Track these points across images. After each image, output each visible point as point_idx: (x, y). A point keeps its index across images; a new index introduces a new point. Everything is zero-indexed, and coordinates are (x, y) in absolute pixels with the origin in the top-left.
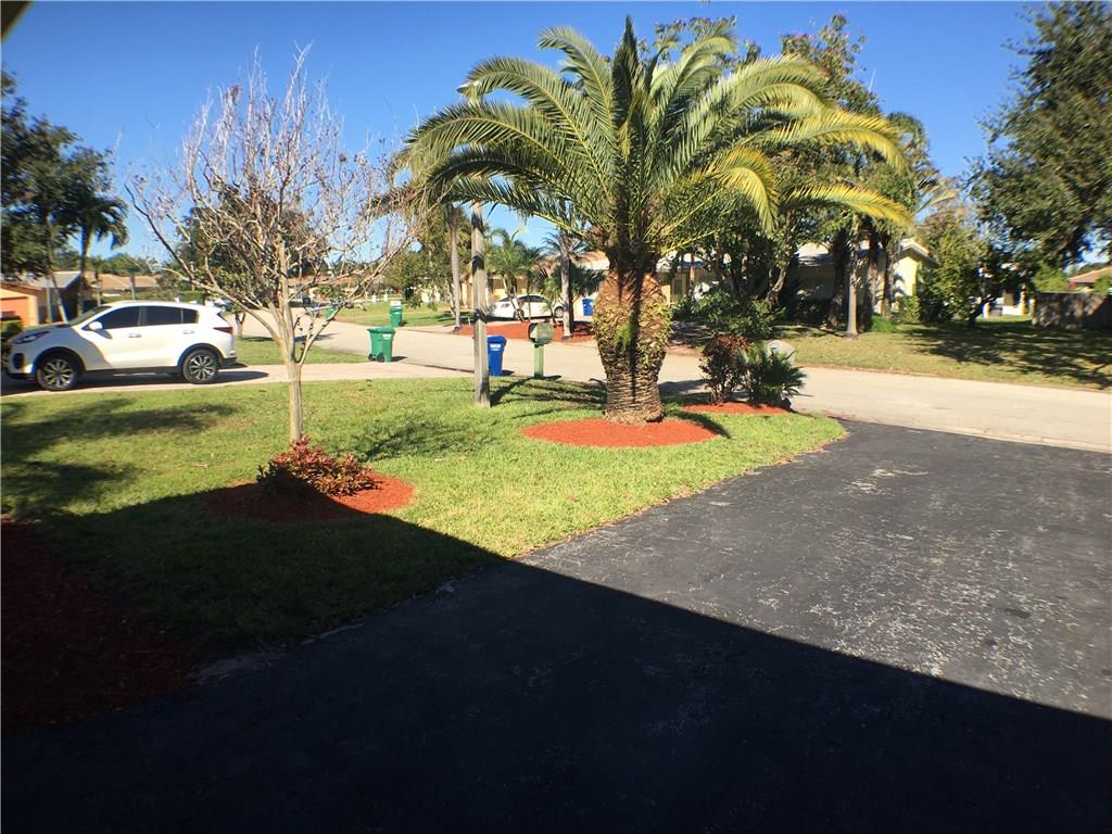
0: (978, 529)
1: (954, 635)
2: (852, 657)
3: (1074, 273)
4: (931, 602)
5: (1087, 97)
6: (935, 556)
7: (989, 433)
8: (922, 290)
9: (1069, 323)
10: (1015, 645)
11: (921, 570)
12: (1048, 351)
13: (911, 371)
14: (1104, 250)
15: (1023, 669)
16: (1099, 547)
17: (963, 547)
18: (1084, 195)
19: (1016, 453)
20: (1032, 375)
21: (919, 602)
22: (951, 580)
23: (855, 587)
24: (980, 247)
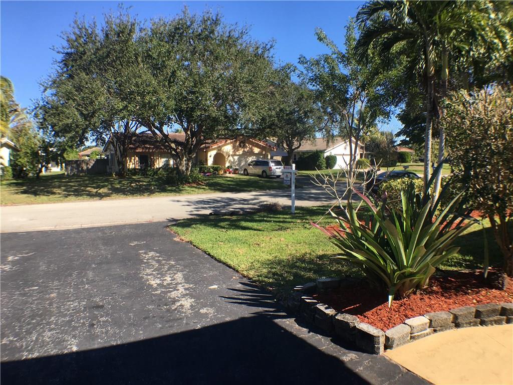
0: (66, 274)
1: (75, 328)
2: (33, 359)
3: (80, 151)
4: (59, 316)
5: (87, 74)
6: (52, 293)
7: (57, 227)
8: (12, 163)
9: (82, 173)
10: (103, 321)
11: (48, 302)
12: (75, 186)
13: (14, 203)
14: (94, 140)
15: (111, 332)
16: (121, 266)
17: (62, 284)
18: (85, 117)
19: (72, 234)
20: (70, 197)
21: (53, 318)
22: (63, 302)
23: (20, 322)
24: (39, 141)
